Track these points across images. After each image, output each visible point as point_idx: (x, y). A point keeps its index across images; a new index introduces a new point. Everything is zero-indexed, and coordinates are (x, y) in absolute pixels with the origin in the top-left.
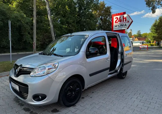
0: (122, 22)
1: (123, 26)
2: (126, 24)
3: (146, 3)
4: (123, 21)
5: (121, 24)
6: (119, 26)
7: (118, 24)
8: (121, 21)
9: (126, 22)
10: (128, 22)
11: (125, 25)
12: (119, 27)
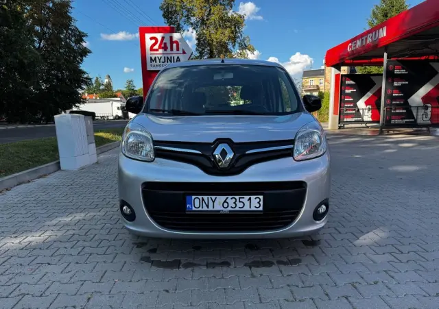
0: (169, 51)
1: (171, 62)
2: (178, 57)
3: (162, 13)
4: (172, 49)
5: (166, 56)
6: (162, 60)
7: (159, 56)
8: (165, 48)
9: (178, 52)
10: (184, 53)
11: (177, 61)
12: (161, 63)
